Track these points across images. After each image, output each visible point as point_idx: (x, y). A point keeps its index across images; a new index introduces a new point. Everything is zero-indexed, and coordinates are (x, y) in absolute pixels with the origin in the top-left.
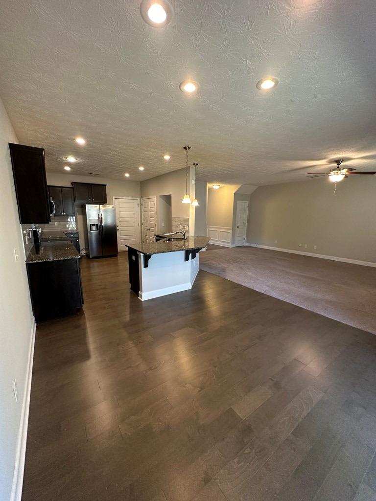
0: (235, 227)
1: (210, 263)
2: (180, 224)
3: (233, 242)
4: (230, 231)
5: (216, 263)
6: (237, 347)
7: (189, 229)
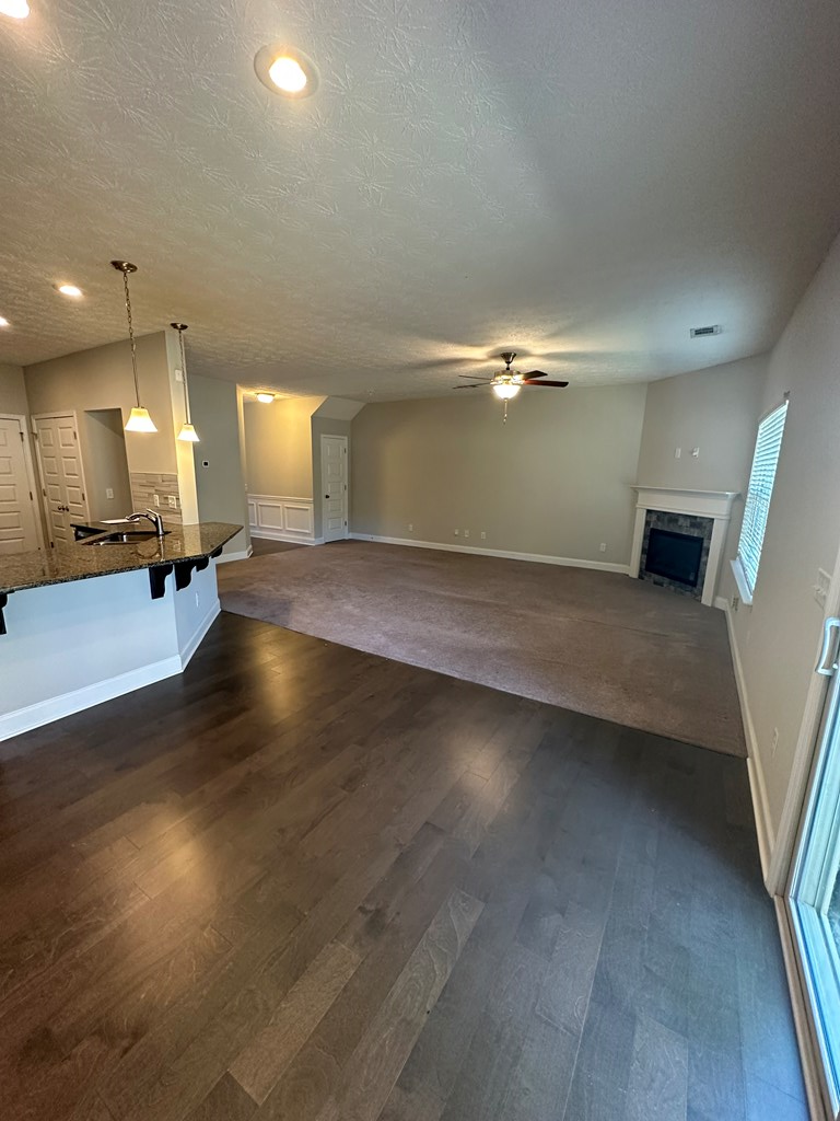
0: (319, 496)
1: (255, 589)
2: (153, 491)
3: (318, 532)
4: (310, 507)
5: (270, 588)
6: (282, 831)
7: (179, 506)
